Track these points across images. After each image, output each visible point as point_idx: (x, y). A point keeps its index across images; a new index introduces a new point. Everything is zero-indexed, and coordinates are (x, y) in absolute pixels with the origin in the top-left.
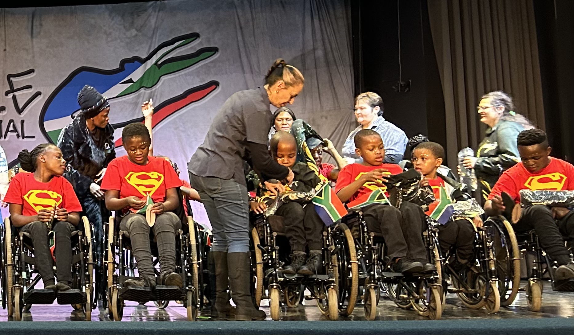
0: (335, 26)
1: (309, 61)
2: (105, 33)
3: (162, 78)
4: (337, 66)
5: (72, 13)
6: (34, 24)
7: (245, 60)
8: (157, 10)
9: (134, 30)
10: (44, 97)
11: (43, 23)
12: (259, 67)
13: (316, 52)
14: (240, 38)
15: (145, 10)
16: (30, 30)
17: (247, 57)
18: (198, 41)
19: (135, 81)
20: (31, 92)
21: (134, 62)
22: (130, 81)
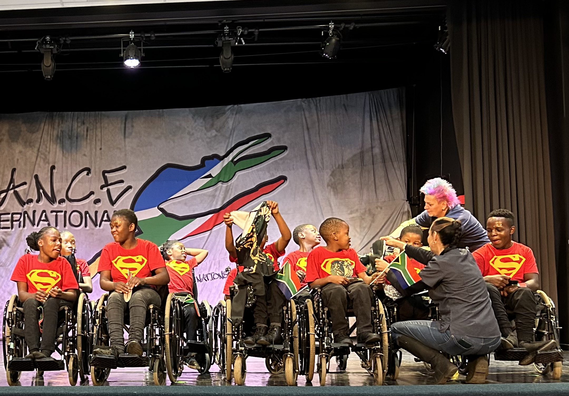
0: (391, 126)
1: (368, 157)
2: (189, 133)
3: (237, 173)
4: (392, 162)
5: (160, 116)
6: (127, 125)
7: (310, 157)
8: (235, 113)
9: (214, 131)
10: (134, 191)
11: (134, 125)
12: (323, 163)
13: (374, 150)
14: (307, 138)
15: (224, 113)
16: (123, 131)
17: (312, 154)
18: (269, 141)
19: (214, 176)
20: (123, 186)
21: (213, 159)
22: (210, 176)
